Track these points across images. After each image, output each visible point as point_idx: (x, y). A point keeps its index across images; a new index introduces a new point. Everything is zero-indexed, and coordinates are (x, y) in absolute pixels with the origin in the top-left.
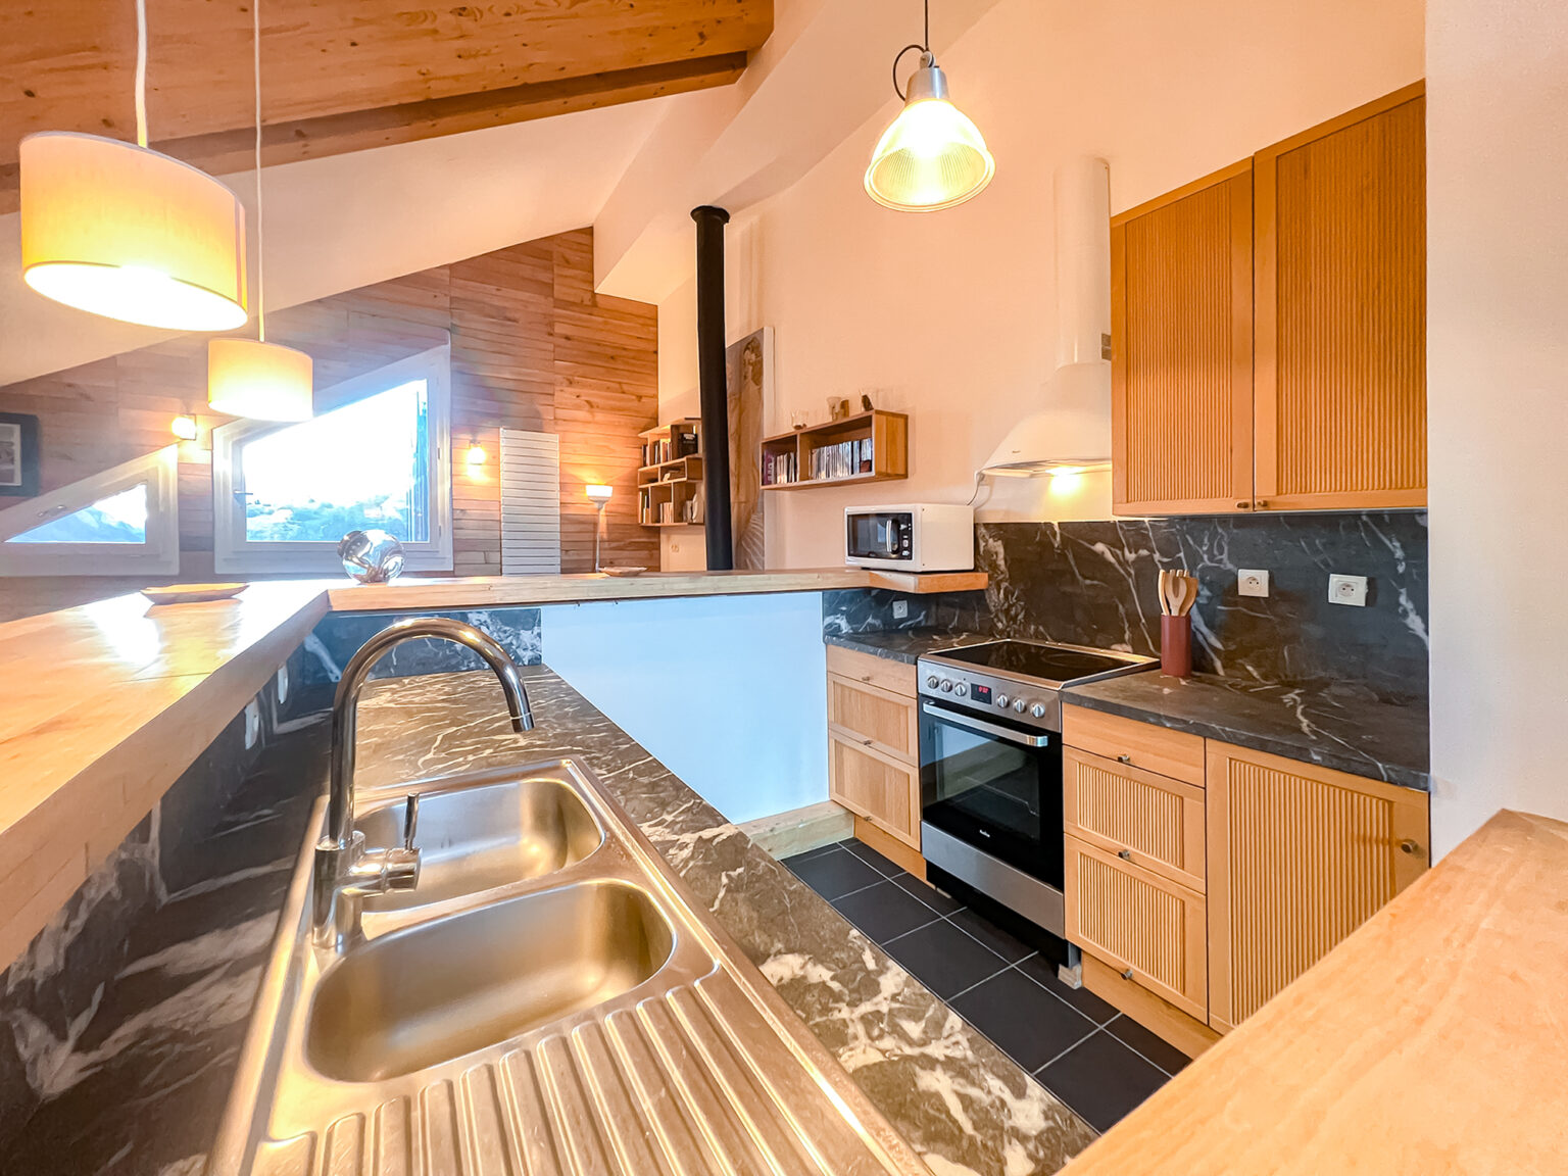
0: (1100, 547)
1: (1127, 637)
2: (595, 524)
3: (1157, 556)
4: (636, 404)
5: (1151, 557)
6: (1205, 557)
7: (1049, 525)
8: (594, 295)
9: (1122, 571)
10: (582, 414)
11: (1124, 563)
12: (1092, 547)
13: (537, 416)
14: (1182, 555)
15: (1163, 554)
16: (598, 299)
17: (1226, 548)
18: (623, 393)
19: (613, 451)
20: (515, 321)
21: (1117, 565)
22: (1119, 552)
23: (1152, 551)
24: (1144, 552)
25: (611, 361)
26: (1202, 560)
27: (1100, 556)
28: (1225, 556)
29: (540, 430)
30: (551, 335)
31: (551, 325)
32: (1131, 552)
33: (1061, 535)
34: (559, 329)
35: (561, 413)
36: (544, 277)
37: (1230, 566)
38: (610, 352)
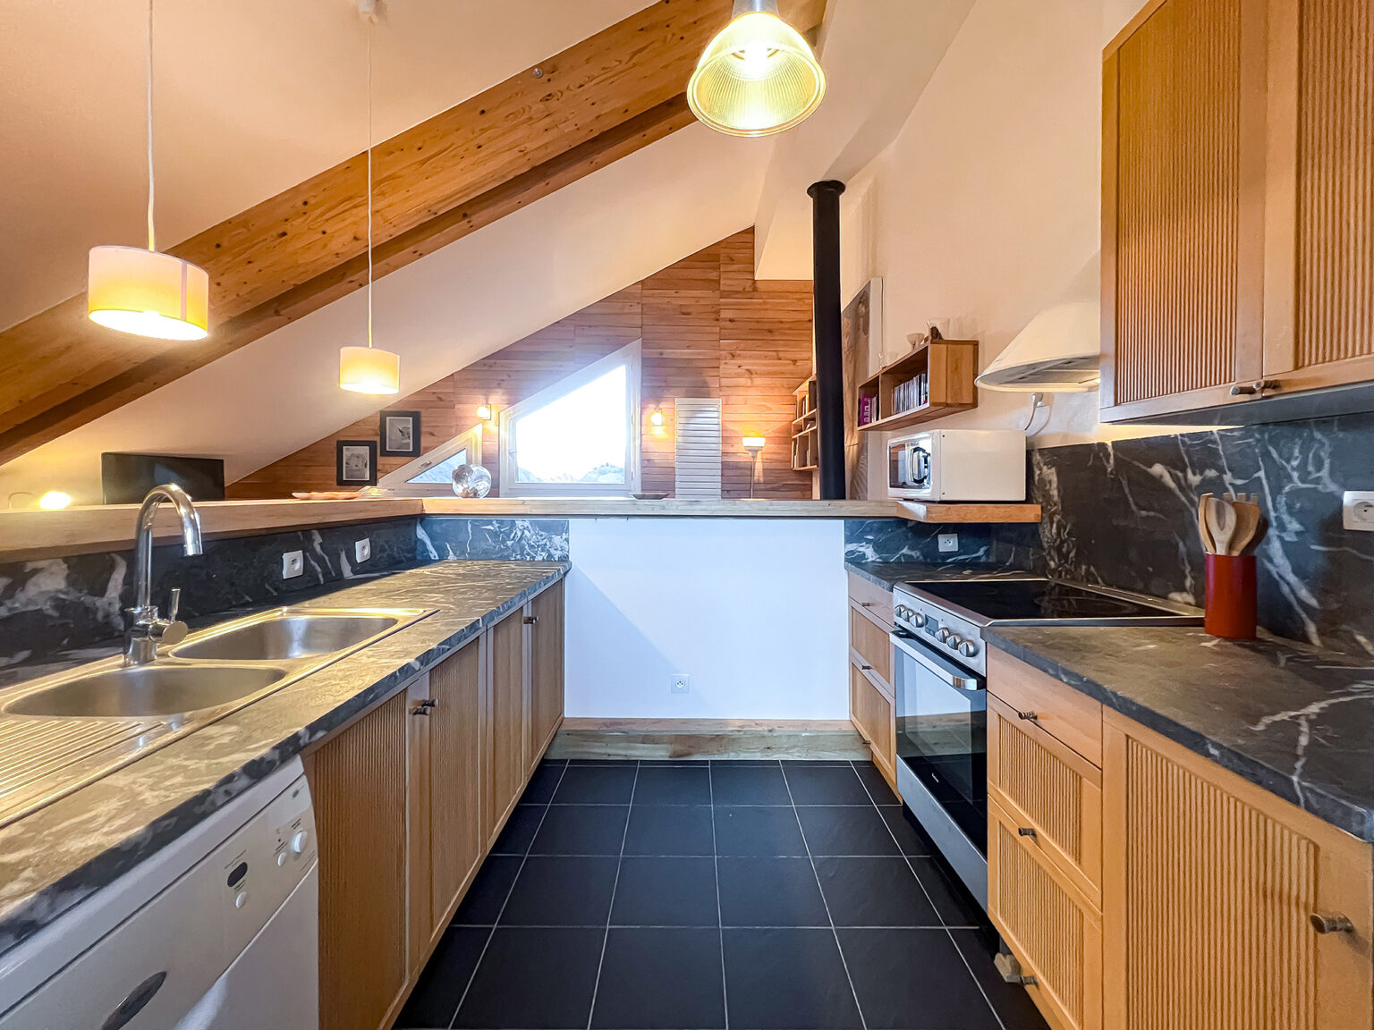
0: (1158, 469)
1: (1188, 582)
2: (752, 469)
3: (1228, 477)
4: (791, 367)
5: (1220, 478)
6: (1295, 475)
7: (1102, 446)
8: (754, 281)
9: (1183, 499)
10: (742, 381)
11: (1185, 487)
12: (1149, 470)
13: (705, 385)
14: (1262, 474)
15: (1235, 476)
16: (758, 285)
17: (1327, 463)
18: (780, 359)
19: (771, 409)
20: (689, 314)
21: (1178, 492)
22: (1180, 474)
23: (1222, 471)
24: (1211, 473)
25: (770, 334)
26: (1290, 479)
27: (1157, 482)
28: (1324, 473)
29: (707, 395)
30: (718, 320)
31: (718, 312)
32: (1194, 474)
33: (1115, 455)
34: (724, 314)
35: (725, 382)
36: (713, 275)
37: (1332, 487)
38: (768, 326)
